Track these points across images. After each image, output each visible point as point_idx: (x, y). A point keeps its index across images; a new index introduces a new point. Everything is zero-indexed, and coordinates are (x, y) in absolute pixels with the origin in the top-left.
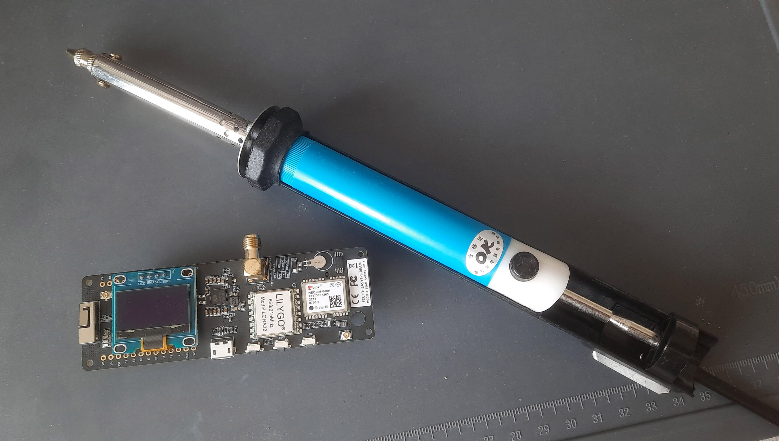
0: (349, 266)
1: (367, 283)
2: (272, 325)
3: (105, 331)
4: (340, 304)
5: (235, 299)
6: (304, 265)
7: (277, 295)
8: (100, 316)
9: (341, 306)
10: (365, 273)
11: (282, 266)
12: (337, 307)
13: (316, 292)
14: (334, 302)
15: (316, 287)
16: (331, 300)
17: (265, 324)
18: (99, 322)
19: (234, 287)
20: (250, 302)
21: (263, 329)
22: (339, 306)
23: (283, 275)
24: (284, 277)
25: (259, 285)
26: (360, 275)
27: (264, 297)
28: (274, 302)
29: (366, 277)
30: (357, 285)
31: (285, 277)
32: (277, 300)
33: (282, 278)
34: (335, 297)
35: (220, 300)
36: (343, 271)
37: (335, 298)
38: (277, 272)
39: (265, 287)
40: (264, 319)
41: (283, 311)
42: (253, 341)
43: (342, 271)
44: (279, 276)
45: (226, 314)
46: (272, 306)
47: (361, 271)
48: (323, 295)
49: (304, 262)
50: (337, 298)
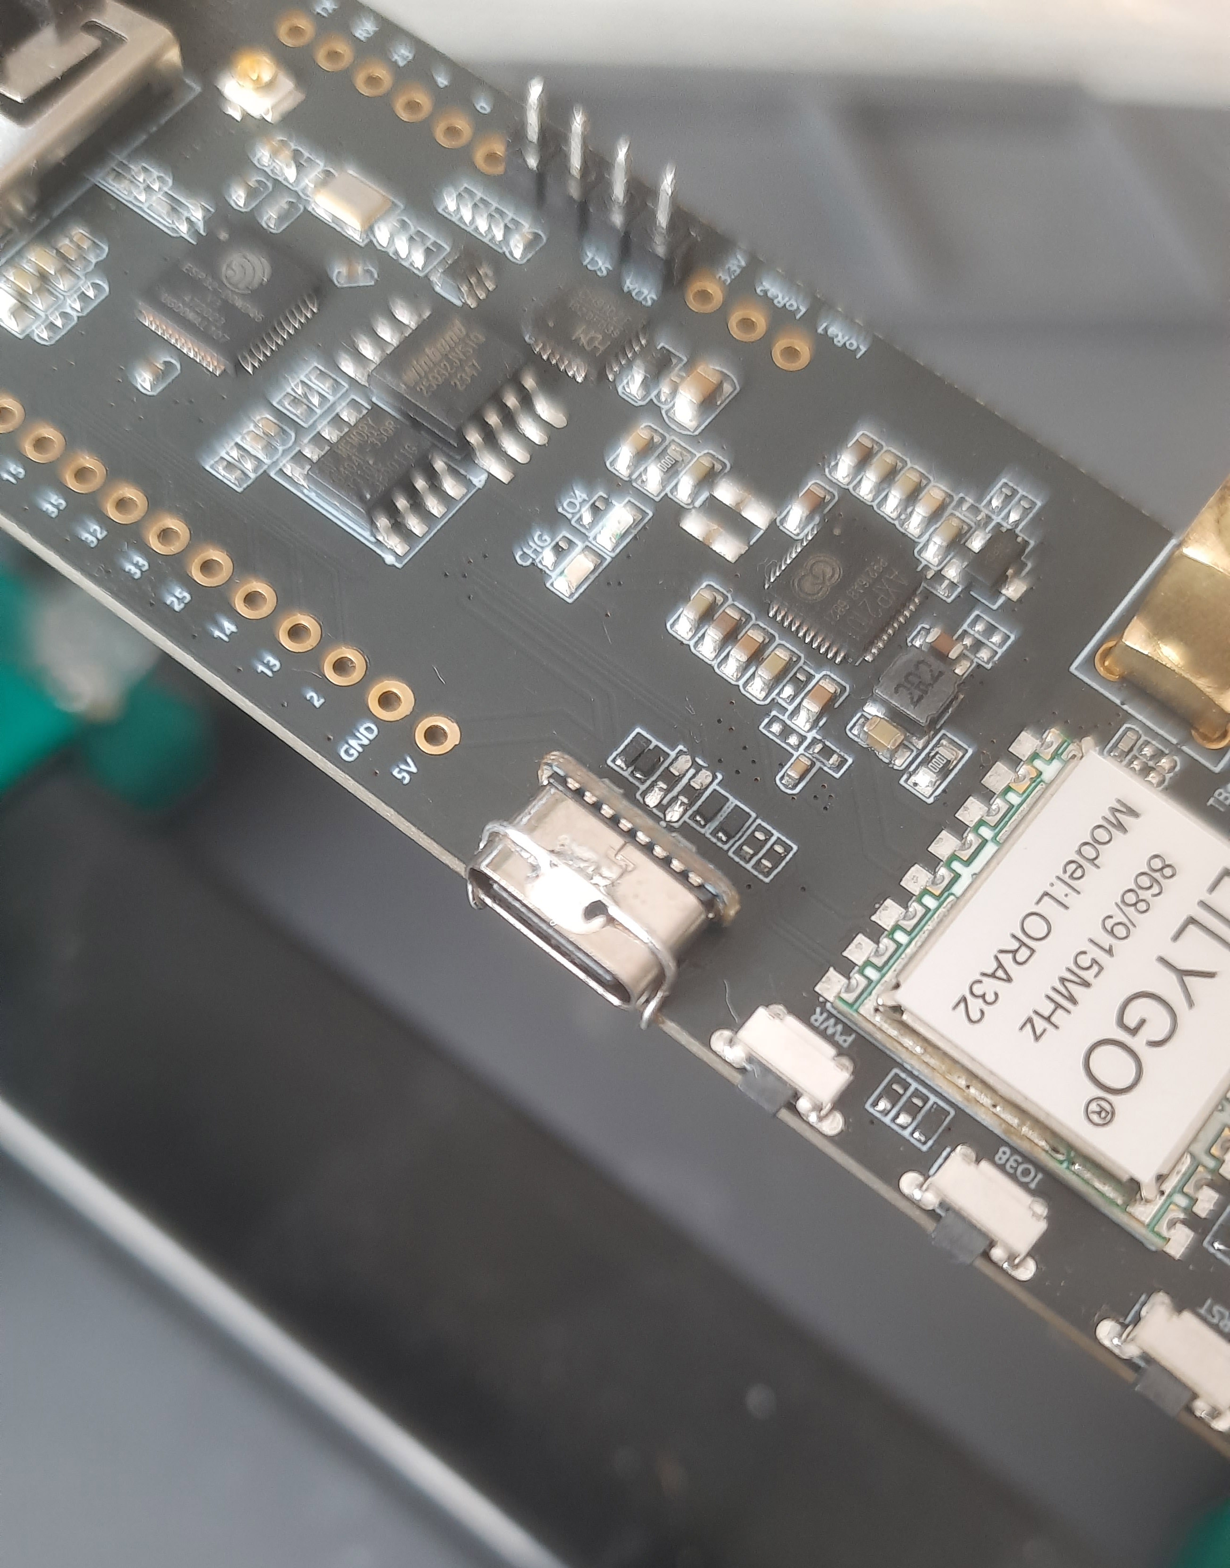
2: (1040, 1024)
5: (928, 685)
17: (1000, 974)
19: (978, 620)
20: (1002, 777)
21: (964, 999)
25: (1135, 735)
27: (1131, 815)
28: (1179, 900)
35: (840, 606)
39: (1169, 775)
40: (1022, 947)
42: (817, 1019)
45: (800, 722)
46: (1141, 906)
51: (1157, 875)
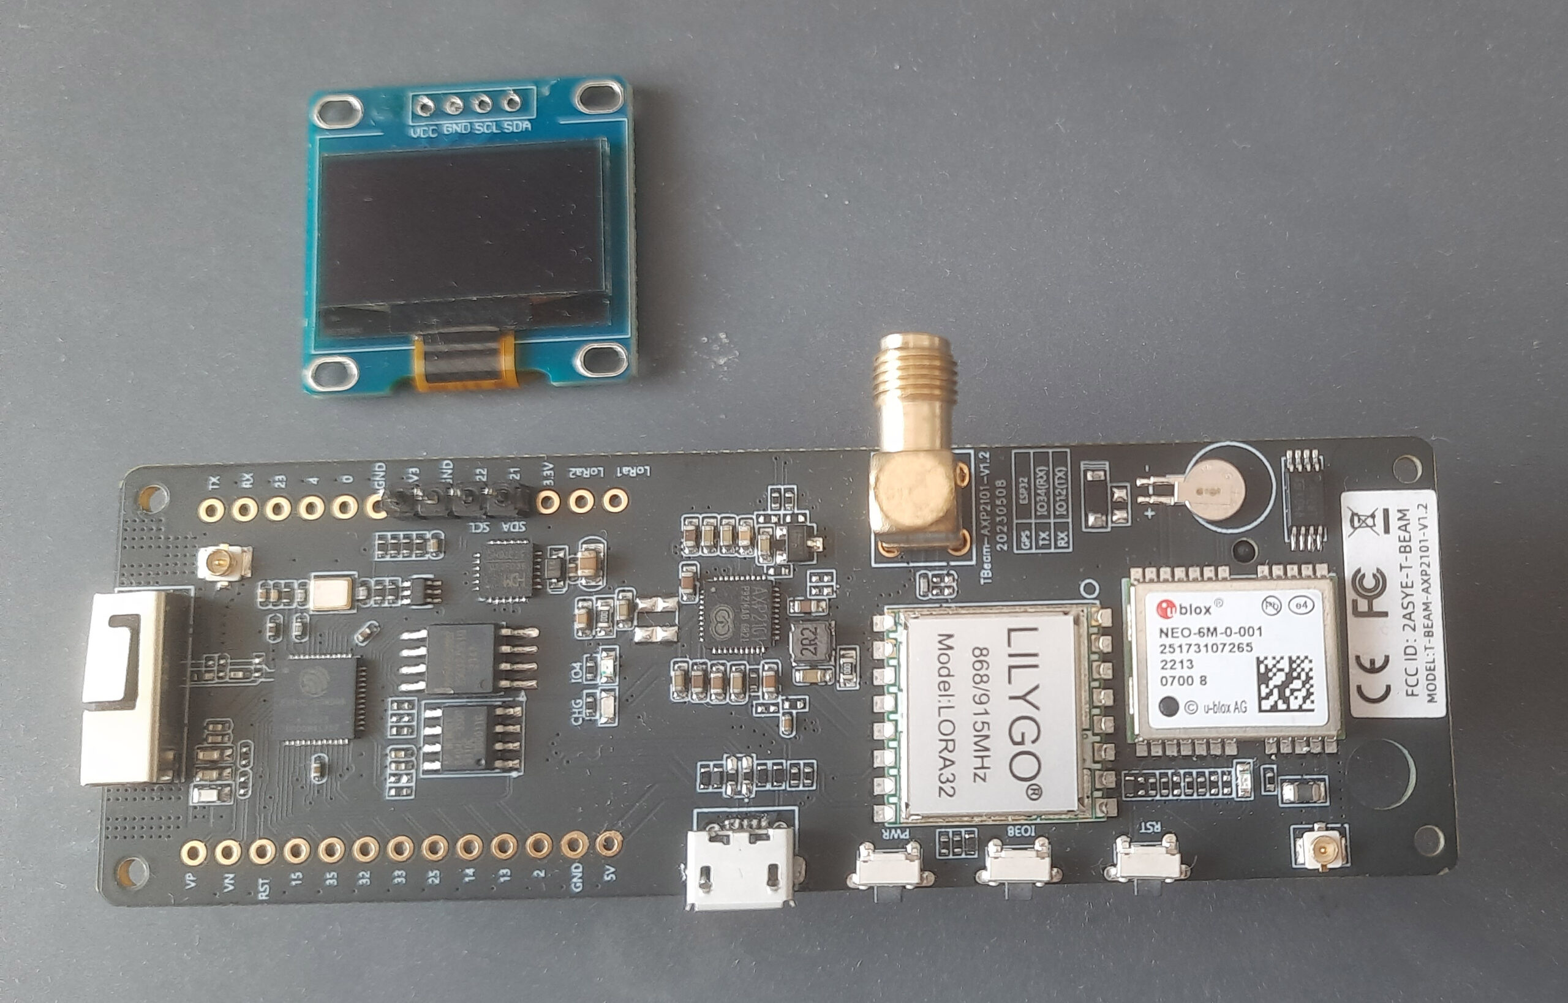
0: (1352, 521)
1: (1431, 607)
2: (980, 772)
3: (206, 728)
4: (1305, 699)
5: (815, 633)
6: (1140, 499)
7: (1010, 631)
8: (190, 657)
9: (1312, 710)
10: (1425, 560)
11: (1036, 494)
12: (1288, 710)
13: (1195, 630)
14: (1275, 686)
15: (1198, 611)
16: (1263, 678)
17: (948, 763)
18: (184, 682)
19: (811, 575)
20: (882, 650)
21: (941, 788)
22: (1300, 709)
23: (1043, 535)
24: (1044, 547)
25: (925, 576)
26: (1401, 568)
27: (950, 636)
28: (999, 662)
29: (1426, 581)
30: (1385, 614)
31: (1049, 546)
32: (1011, 655)
33: (1034, 551)
34: (1285, 664)
35: (744, 628)
36: (1322, 542)
37: (1282, 670)
38: (1015, 521)
39: (954, 584)
40: (948, 742)
41: (1037, 708)
42: (886, 835)
43: (1314, 541)
44: (1024, 539)
45: (767, 699)
46: (983, 679)
47: (1405, 550)
48: (1228, 648)
49: (1139, 482)
50: (1292, 670)
51: (982, 658)
